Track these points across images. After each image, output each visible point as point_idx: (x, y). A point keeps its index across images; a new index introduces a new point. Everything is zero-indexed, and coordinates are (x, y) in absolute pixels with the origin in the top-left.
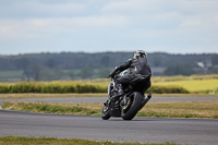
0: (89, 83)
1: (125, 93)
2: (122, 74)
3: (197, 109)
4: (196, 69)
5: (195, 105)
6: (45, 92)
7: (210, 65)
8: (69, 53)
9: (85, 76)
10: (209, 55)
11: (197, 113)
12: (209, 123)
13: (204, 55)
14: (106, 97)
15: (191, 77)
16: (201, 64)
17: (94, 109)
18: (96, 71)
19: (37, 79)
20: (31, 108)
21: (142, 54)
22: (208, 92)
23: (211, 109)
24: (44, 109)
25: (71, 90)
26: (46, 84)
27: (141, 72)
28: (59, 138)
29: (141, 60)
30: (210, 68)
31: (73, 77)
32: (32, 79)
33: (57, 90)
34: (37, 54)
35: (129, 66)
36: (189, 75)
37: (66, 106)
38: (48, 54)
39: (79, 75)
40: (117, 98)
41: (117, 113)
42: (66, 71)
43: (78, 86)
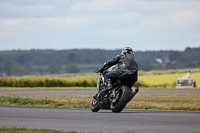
0: (56, 77)
1: (114, 87)
2: (110, 69)
3: (156, 101)
4: (154, 65)
5: (154, 98)
6: (17, 86)
7: (167, 61)
8: (38, 50)
9: (53, 71)
10: (166, 52)
11: (155, 105)
12: (167, 114)
13: (162, 51)
14: (95, 91)
15: (150, 73)
16: (159, 61)
17: (61, 101)
18: (63, 66)
19: (9, 74)
20: (3, 101)
21: (129, 51)
22: (165, 86)
23: (169, 101)
24: (15, 101)
25: (40, 84)
26: (18, 78)
27: (129, 68)
28: (29, 128)
29: (129, 56)
30: (167, 64)
31: (42, 72)
32: (4, 74)
33: (27, 84)
34: (9, 51)
35: (117, 61)
36: (148, 70)
37: (36, 98)
38: (19, 51)
39: (47, 71)
40: (106, 92)
41: (106, 106)
42: (35, 67)
43: (47, 81)
